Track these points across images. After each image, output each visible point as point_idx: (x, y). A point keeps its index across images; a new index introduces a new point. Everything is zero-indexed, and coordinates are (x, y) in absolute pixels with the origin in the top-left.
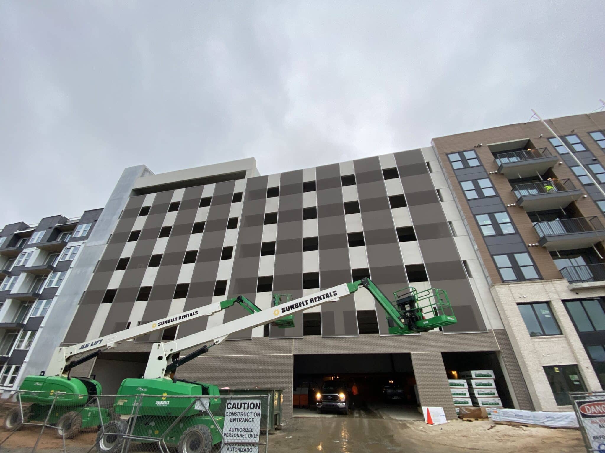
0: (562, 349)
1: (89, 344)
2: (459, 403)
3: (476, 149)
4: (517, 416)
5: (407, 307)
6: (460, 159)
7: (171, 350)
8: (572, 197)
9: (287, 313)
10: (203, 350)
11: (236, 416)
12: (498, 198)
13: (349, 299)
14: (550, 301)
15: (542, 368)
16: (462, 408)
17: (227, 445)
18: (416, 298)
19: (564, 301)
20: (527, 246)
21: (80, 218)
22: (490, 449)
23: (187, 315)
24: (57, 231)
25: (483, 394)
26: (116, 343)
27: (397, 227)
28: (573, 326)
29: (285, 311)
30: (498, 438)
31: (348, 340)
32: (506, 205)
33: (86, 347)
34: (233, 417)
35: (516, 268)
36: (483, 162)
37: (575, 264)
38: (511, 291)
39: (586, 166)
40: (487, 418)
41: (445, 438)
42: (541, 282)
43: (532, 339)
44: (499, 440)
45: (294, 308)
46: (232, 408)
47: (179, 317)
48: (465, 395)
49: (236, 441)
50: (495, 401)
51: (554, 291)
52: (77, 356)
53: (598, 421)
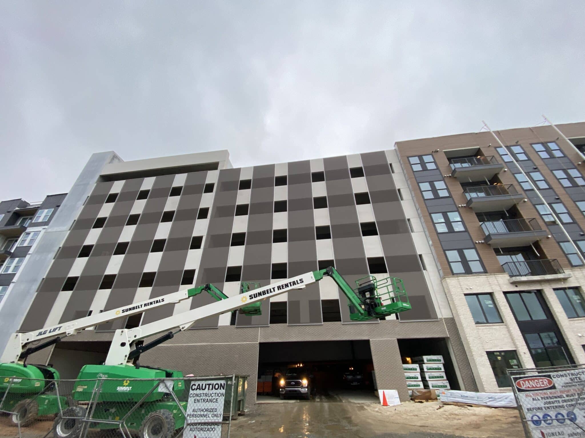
0: (503, 336)
1: (47, 331)
2: (412, 386)
3: (433, 154)
4: (462, 397)
5: (368, 295)
6: (419, 162)
7: (135, 336)
8: (514, 200)
9: (254, 300)
10: (168, 336)
11: (200, 397)
12: (451, 199)
13: (314, 287)
14: (493, 292)
15: (485, 353)
16: (414, 391)
17: (190, 426)
18: (376, 286)
19: (505, 293)
20: (475, 243)
21: (41, 203)
22: (438, 426)
23: (153, 303)
24: (17, 215)
25: (433, 377)
26: (76, 330)
27: (361, 222)
28: (512, 316)
29: (252, 298)
30: (446, 417)
31: (312, 327)
32: (457, 205)
33: (44, 334)
34: (197, 398)
35: (465, 262)
36: (439, 166)
37: (515, 260)
38: (460, 283)
39: (528, 174)
40: (437, 399)
41: (398, 417)
42: (486, 275)
43: (477, 326)
44: (446, 418)
45: (261, 295)
46: (196, 390)
47: (145, 304)
48: (417, 378)
49: (199, 421)
50: (444, 384)
51: (497, 283)
52: (34, 343)
53: (531, 394)
